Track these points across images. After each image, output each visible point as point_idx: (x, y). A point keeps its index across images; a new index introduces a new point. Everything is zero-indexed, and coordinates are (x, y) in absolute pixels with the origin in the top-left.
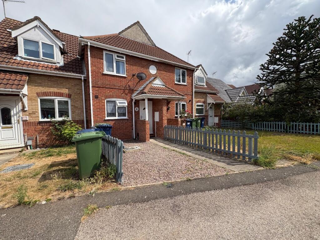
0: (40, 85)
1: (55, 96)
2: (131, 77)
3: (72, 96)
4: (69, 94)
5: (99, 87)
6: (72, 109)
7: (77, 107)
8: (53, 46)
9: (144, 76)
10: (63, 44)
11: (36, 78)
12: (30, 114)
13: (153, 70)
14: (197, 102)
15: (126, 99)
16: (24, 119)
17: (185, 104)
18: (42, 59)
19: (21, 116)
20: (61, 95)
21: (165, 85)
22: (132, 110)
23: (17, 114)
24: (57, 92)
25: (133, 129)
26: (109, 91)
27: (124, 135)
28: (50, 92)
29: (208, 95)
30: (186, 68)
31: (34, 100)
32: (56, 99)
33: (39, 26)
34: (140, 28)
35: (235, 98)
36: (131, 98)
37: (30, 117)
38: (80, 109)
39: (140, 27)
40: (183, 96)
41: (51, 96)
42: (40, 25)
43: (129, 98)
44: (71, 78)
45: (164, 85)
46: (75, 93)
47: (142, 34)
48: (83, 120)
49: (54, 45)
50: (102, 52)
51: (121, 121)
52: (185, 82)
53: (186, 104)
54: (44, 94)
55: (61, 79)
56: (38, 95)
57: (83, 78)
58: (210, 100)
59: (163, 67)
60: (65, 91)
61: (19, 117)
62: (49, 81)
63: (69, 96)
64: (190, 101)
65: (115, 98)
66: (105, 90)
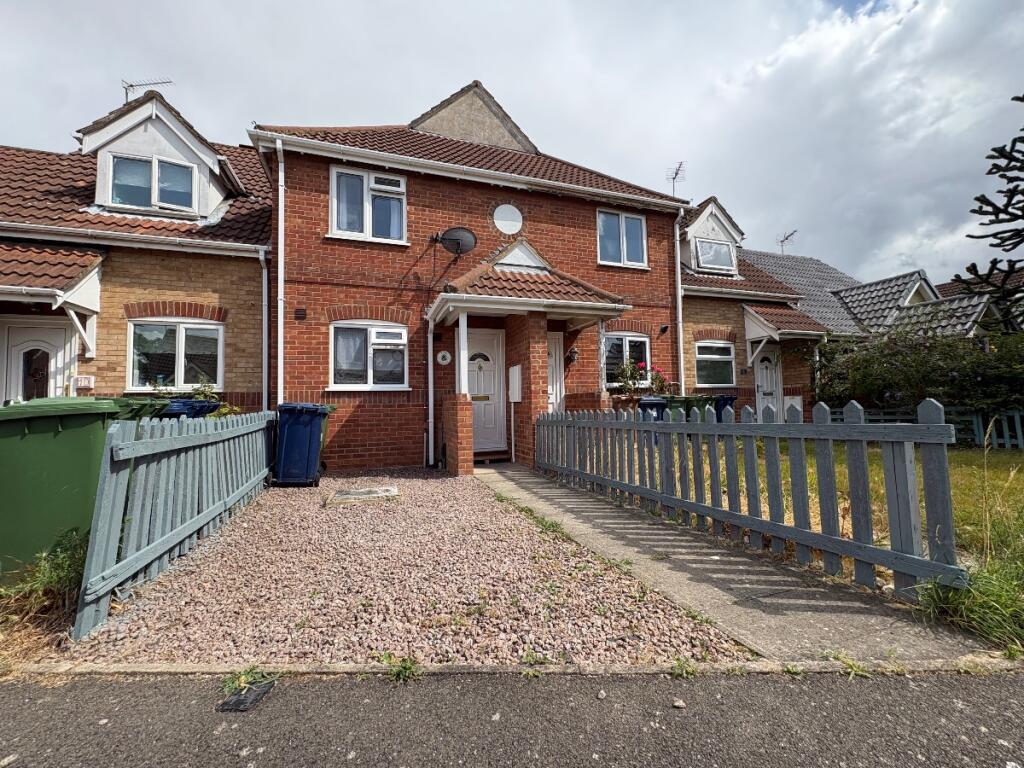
0: (137, 281)
1: (177, 315)
2: (425, 248)
3: (229, 316)
4: (220, 309)
5: (311, 283)
6: (226, 356)
7: (244, 351)
8: (192, 168)
9: (467, 238)
10: (219, 161)
11: (127, 260)
12: (99, 369)
13: (508, 220)
14: (699, 336)
15: (403, 322)
16: (83, 383)
17: (643, 343)
18: (160, 208)
19: (76, 375)
20: (196, 311)
21: (549, 268)
22: (427, 360)
23: (64, 369)
24: (184, 304)
25: (427, 431)
26: (342, 296)
27: (392, 449)
28: (164, 303)
29: (750, 310)
30: (640, 206)
31: (116, 326)
32: (182, 326)
33: (157, 116)
34: (481, 103)
35: (878, 318)
36: (422, 319)
37: (99, 379)
38: (251, 355)
39: (482, 99)
40: (614, 301)
41: (165, 315)
42: (159, 115)
43: (414, 319)
44: (229, 258)
45: (545, 269)
46: (240, 306)
47: (488, 120)
48: (259, 393)
49: (195, 166)
50: (328, 170)
51: (385, 400)
52: (642, 261)
53: (647, 340)
54: (146, 310)
55: (198, 261)
56: (130, 311)
57: (262, 257)
58: (758, 327)
59: (547, 207)
60: (211, 299)
61: (70, 377)
62: (163, 267)
63: (221, 315)
64: (664, 330)
65: (366, 318)
66: (330, 291)
